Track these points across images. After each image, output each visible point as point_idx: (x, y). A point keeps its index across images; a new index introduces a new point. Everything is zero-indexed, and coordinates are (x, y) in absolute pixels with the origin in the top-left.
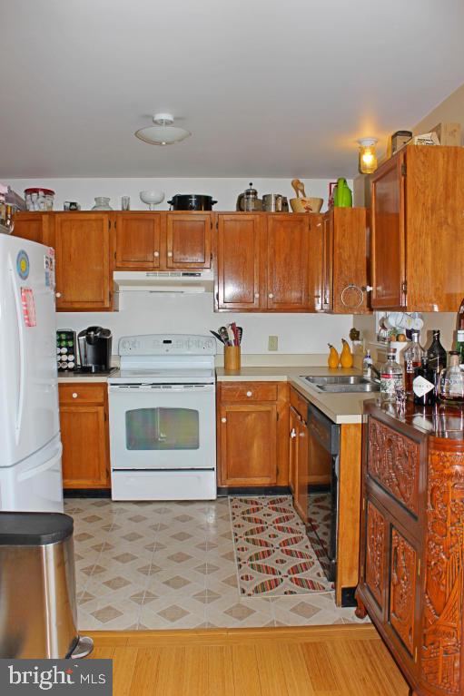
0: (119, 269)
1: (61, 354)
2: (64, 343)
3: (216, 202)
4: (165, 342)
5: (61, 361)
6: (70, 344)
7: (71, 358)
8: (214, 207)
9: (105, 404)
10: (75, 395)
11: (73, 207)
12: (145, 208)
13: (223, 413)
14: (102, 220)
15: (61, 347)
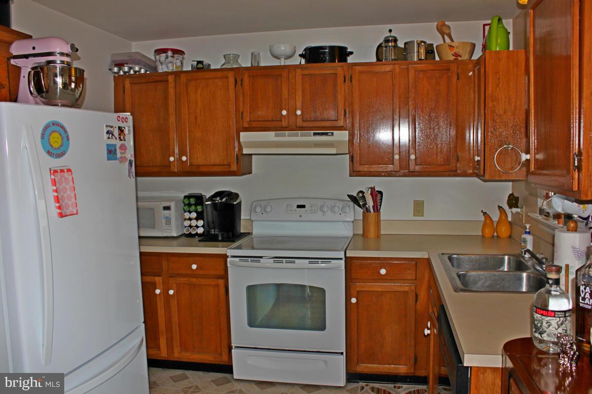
0: (246, 130)
1: (190, 219)
2: (193, 208)
3: (351, 53)
4: (299, 206)
5: (190, 226)
6: (199, 208)
7: (201, 223)
8: (350, 59)
9: (225, 277)
10: (194, 267)
11: (200, 66)
12: (276, 63)
13: (354, 292)
14: (227, 77)
15: (190, 212)
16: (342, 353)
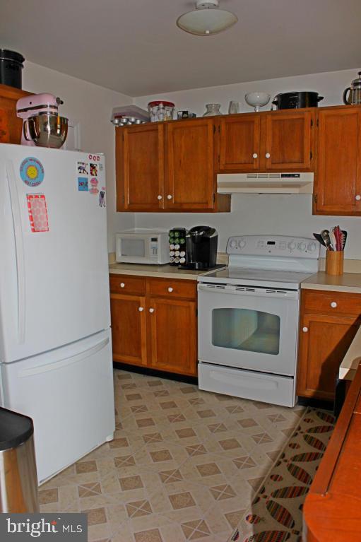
0: (222, 172)
1: (174, 250)
2: (177, 240)
3: (322, 98)
4: (269, 243)
5: (174, 257)
6: (182, 241)
7: (183, 254)
8: (320, 104)
9: (195, 300)
10: (170, 290)
11: (185, 115)
12: (251, 110)
13: (306, 322)
14: (207, 125)
15: (175, 244)
16: (293, 377)
